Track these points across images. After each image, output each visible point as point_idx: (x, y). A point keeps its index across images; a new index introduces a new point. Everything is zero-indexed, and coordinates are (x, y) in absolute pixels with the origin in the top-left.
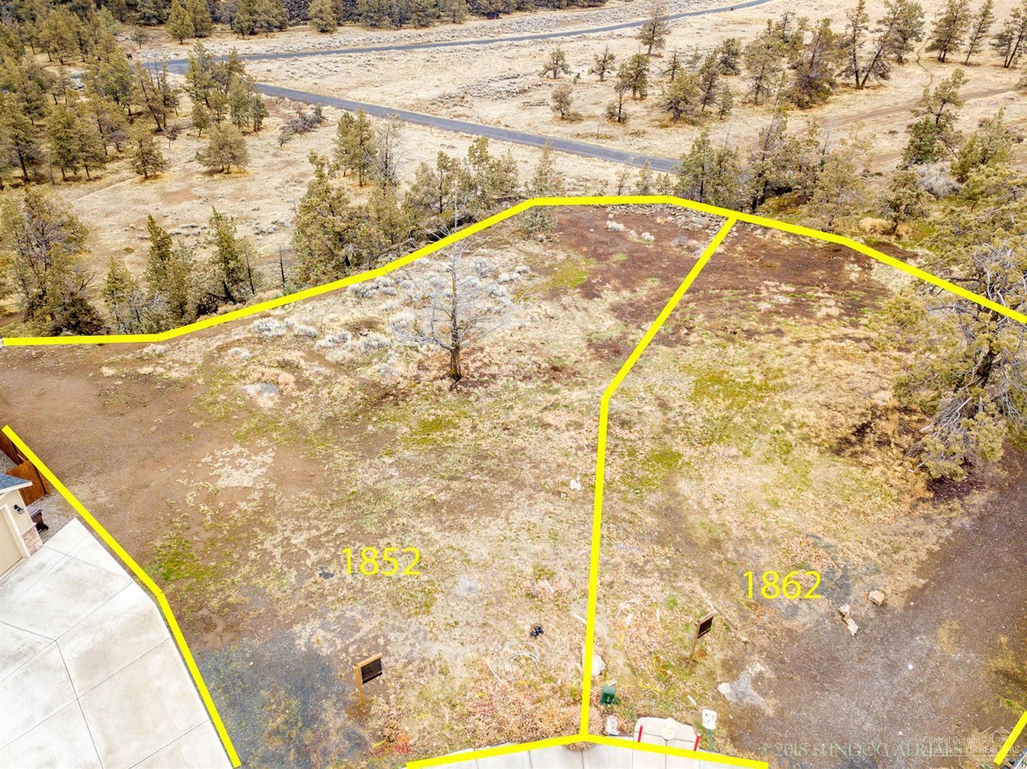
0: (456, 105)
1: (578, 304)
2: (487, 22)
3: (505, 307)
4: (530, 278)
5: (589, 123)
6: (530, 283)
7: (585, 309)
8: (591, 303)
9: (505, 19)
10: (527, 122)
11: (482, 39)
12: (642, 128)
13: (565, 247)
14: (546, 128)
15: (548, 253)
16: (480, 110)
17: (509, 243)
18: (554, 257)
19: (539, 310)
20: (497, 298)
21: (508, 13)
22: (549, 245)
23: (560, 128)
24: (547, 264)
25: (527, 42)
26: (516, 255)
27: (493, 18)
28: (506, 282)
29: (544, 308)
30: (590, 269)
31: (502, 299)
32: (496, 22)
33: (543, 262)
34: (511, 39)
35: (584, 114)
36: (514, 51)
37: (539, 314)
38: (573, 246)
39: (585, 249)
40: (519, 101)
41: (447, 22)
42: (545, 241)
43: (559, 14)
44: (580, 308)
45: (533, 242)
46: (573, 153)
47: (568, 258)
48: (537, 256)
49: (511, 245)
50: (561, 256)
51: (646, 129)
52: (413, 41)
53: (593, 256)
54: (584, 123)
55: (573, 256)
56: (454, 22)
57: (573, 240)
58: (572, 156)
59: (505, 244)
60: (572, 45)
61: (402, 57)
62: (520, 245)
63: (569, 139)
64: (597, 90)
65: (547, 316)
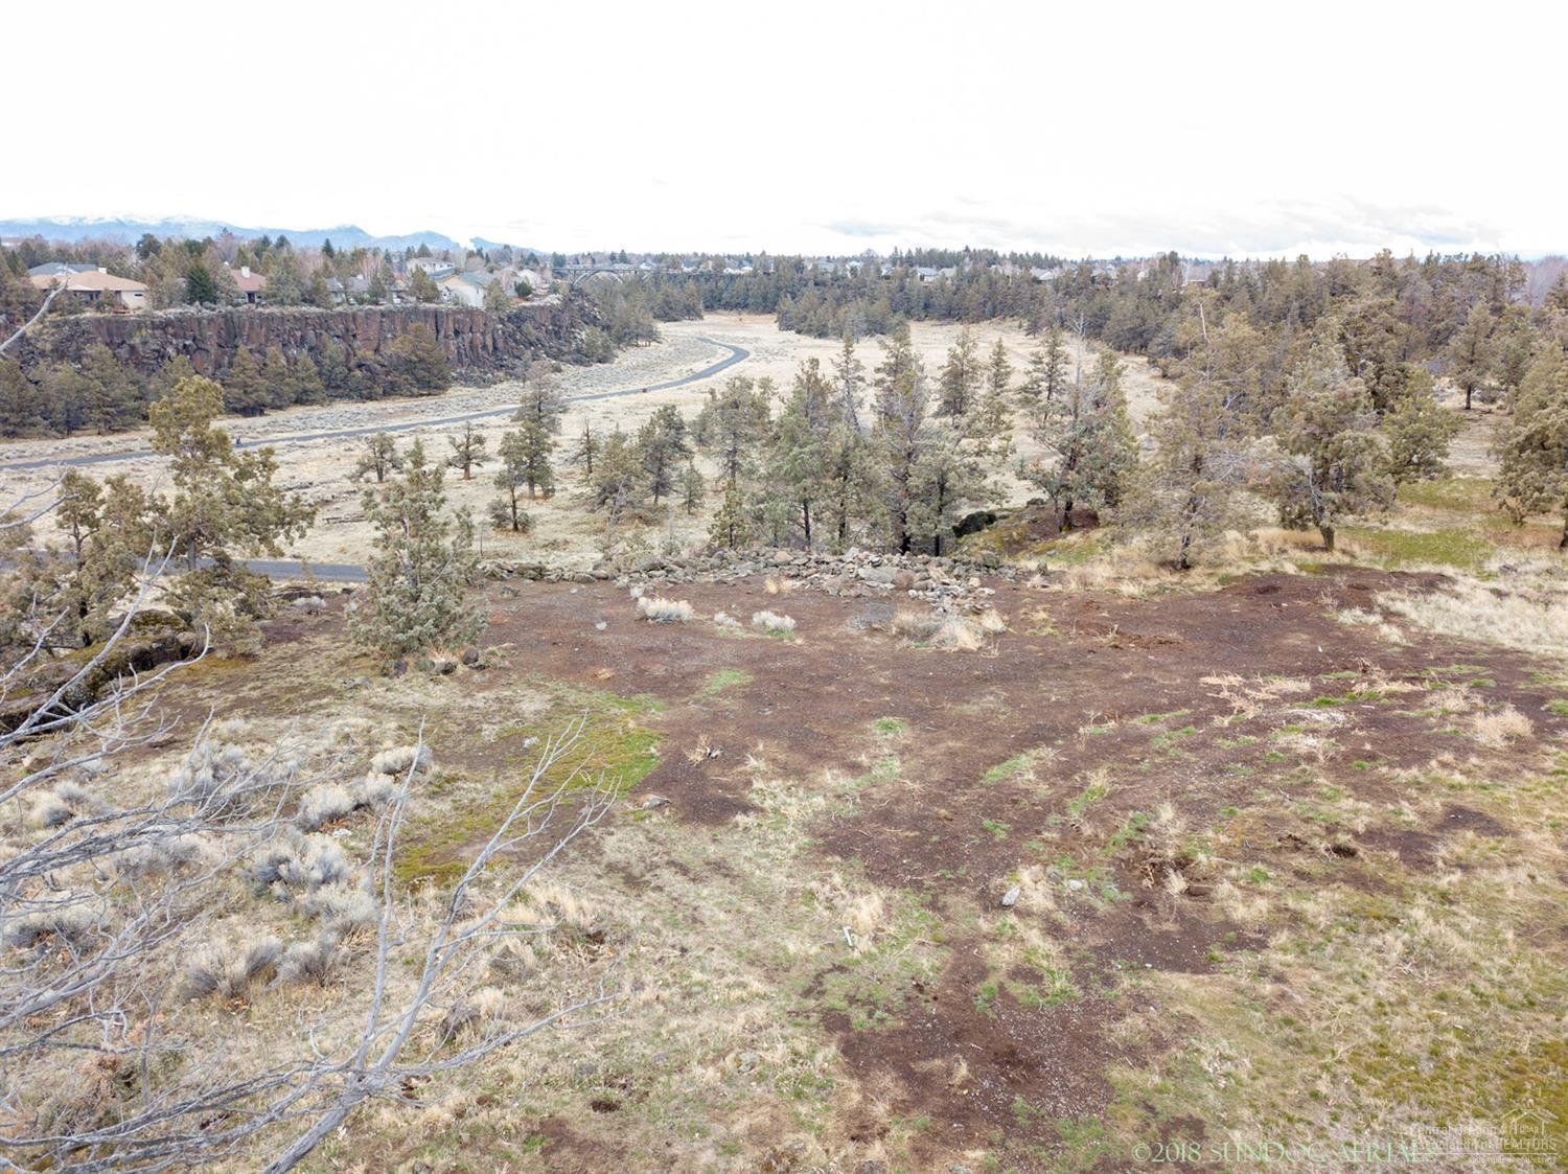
1: (681, 853)
3: (347, 930)
4: (439, 788)
6: (444, 806)
7: (720, 868)
8: (730, 839)
9: (276, 415)
10: (337, 547)
12: (560, 537)
13: (536, 678)
15: (480, 699)
17: (329, 691)
18: (507, 708)
19: (522, 913)
20: (303, 898)
21: (280, 408)
22: (477, 677)
24: (489, 732)
25: (321, 441)
26: (362, 722)
27: (255, 415)
28: (334, 818)
29: (541, 897)
30: (652, 725)
31: (328, 894)
32: (258, 421)
33: (471, 729)
36: (299, 453)
37: (529, 934)
38: (560, 672)
39: (605, 673)
42: (461, 669)
43: (371, 406)
44: (697, 865)
45: (421, 677)
47: (558, 702)
48: (445, 712)
49: (339, 695)
50: (532, 704)
51: (568, 537)
52: (93, 451)
53: (641, 689)
55: (572, 697)
57: (554, 656)
59: (314, 696)
62: (377, 692)
64: (462, 491)
65: (569, 935)
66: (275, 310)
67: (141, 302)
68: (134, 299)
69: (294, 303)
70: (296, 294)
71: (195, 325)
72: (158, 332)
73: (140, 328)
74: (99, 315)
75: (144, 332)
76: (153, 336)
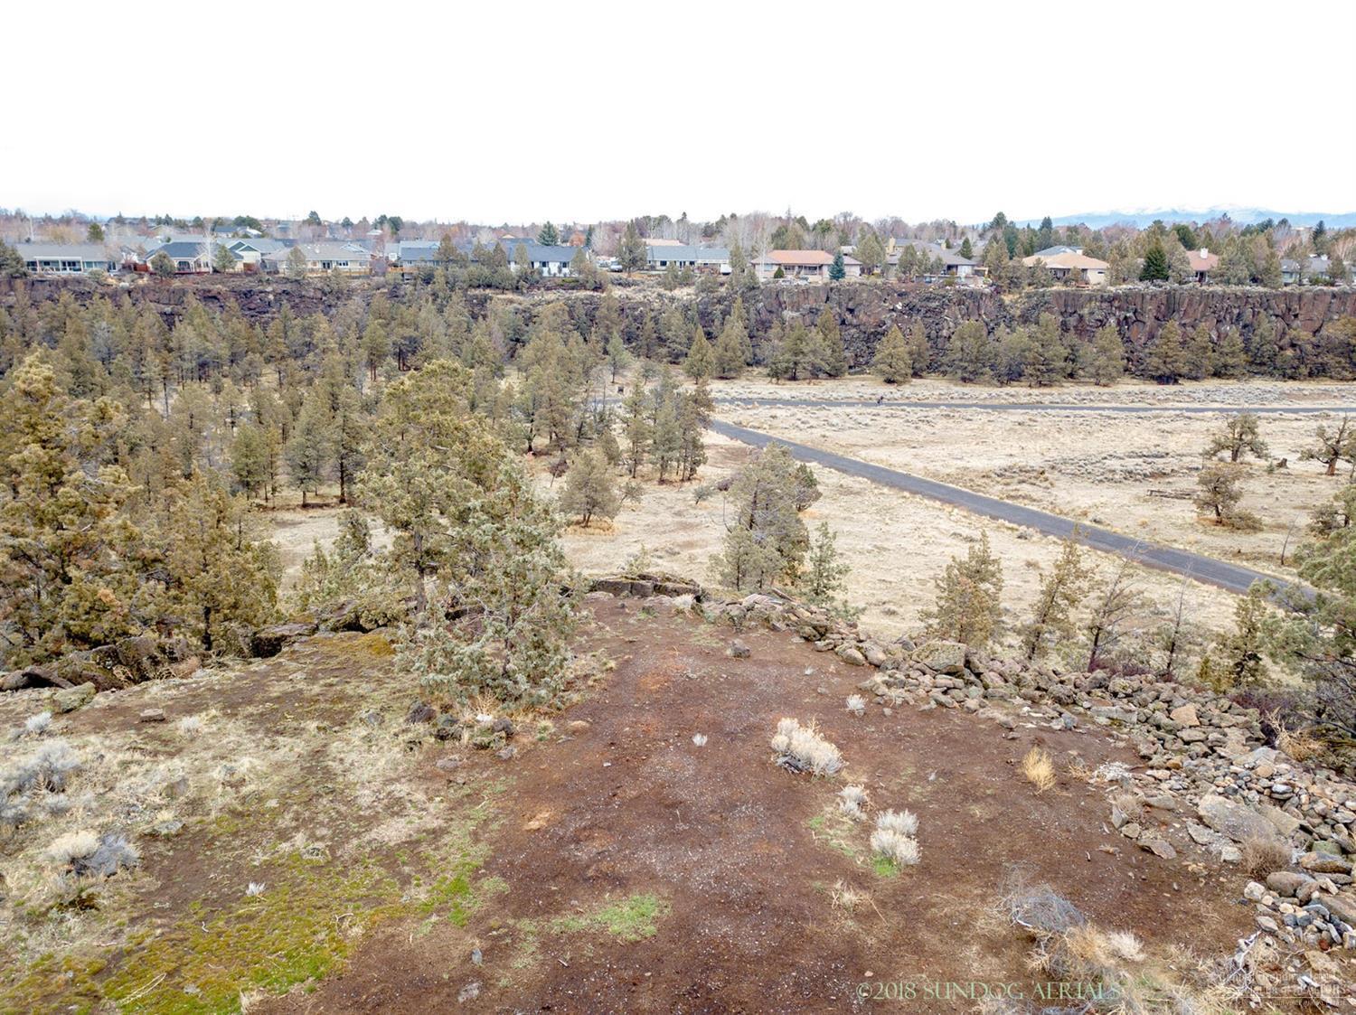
0: (1024, 482)
2: (1152, 388)
5: (1272, 536)
9: (1187, 386)
10: (1141, 520)
11: (1131, 405)
14: (1174, 533)
16: (1062, 494)
21: (1196, 379)
23: (1206, 538)
25: (1210, 414)
27: (1168, 383)
32: (1170, 388)
34: (1181, 409)
35: (1267, 520)
36: (1178, 423)
40: (1142, 489)
41: (1086, 383)
43: (1290, 386)
46: (1213, 583)
54: (1260, 535)
56: (1097, 384)
58: (1205, 587)
60: (1295, 424)
61: (981, 418)
63: (1215, 557)
64: (1313, 487)
66: (1219, 289)
67: (1102, 279)
68: (1097, 276)
69: (1240, 282)
70: (1244, 273)
71: (1139, 301)
72: (1105, 305)
73: (1090, 300)
74: (1064, 289)
75: (1093, 304)
76: (1101, 309)
